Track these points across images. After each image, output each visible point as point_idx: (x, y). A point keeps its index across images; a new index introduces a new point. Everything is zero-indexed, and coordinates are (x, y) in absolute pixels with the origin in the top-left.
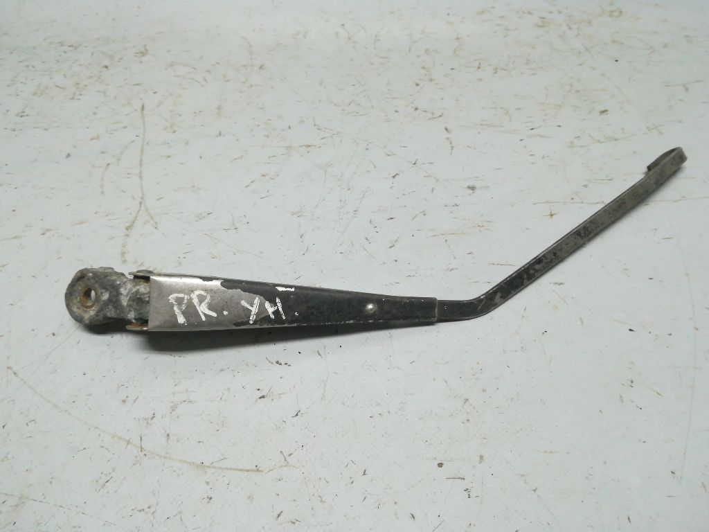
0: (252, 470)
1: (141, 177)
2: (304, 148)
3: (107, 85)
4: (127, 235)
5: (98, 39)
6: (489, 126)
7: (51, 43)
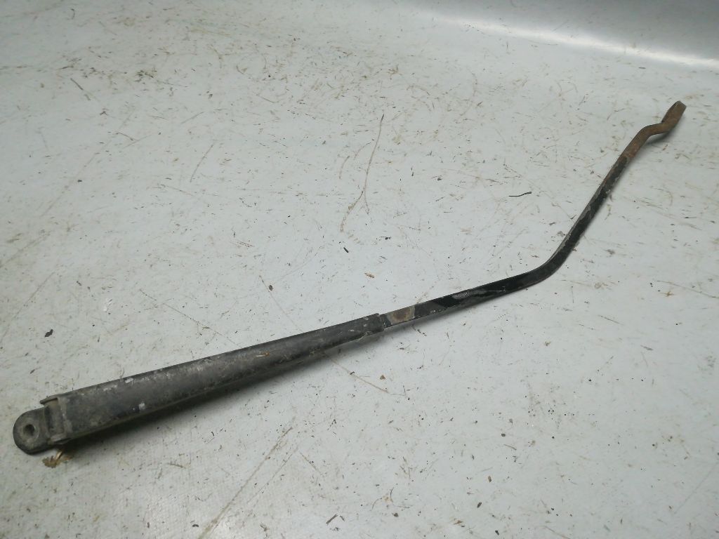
0: (382, 390)
1: (367, 173)
2: (489, 181)
3: (363, 93)
4: (348, 213)
5: (366, 51)
6: (649, 205)
7: (332, 47)
